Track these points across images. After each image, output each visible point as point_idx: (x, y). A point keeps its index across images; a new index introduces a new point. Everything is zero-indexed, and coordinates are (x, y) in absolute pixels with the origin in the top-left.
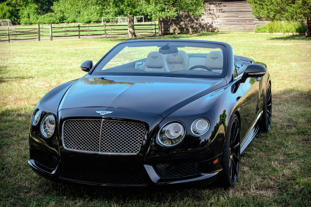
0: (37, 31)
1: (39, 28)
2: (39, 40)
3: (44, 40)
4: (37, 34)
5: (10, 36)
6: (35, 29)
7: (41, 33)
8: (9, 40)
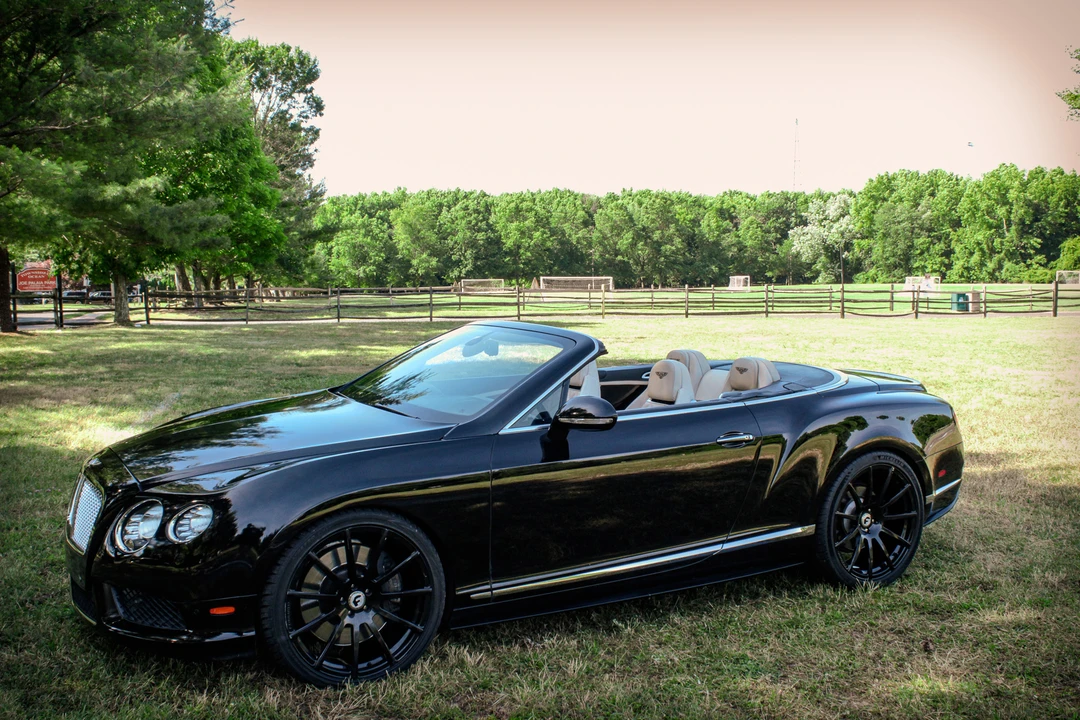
0: (1051, 295)
1: (1057, 290)
2: (1055, 315)
3: (1063, 314)
4: (1051, 303)
5: (988, 305)
6: (1048, 291)
7: (1060, 302)
8: (985, 313)
